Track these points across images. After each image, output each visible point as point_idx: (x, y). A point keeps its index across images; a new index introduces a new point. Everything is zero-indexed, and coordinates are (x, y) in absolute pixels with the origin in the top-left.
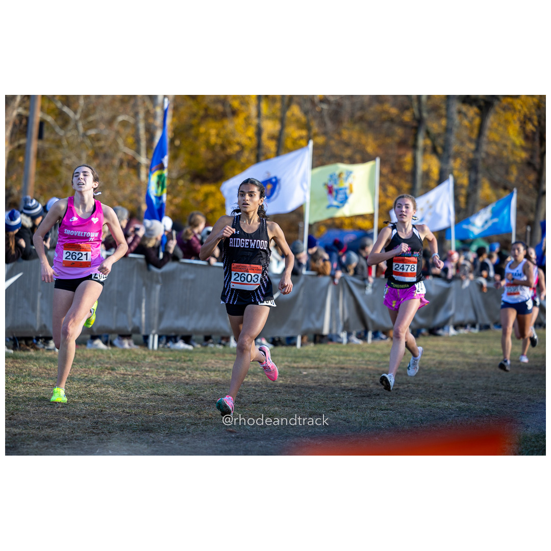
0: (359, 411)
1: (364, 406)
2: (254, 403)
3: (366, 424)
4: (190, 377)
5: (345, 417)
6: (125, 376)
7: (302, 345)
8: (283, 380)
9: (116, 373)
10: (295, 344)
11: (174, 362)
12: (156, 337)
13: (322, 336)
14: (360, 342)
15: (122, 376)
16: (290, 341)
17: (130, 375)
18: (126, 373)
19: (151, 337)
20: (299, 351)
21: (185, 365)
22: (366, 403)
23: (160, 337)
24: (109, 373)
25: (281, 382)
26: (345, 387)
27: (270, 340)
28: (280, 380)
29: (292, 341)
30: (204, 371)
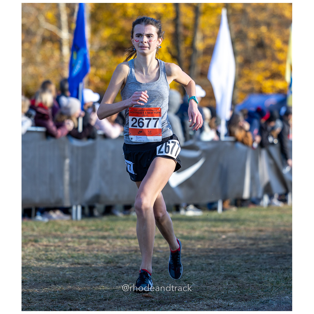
0: (272, 271)
1: (278, 266)
4: (110, 245)
5: (259, 277)
6: (48, 248)
7: (223, 210)
8: (201, 245)
9: (39, 245)
10: (216, 209)
11: (96, 232)
12: (80, 208)
13: (243, 200)
14: (281, 204)
15: (44, 247)
16: (211, 206)
18: (49, 244)
19: (74, 208)
20: (220, 215)
24: (32, 245)
25: (199, 246)
29: (213, 206)
30: (124, 239)
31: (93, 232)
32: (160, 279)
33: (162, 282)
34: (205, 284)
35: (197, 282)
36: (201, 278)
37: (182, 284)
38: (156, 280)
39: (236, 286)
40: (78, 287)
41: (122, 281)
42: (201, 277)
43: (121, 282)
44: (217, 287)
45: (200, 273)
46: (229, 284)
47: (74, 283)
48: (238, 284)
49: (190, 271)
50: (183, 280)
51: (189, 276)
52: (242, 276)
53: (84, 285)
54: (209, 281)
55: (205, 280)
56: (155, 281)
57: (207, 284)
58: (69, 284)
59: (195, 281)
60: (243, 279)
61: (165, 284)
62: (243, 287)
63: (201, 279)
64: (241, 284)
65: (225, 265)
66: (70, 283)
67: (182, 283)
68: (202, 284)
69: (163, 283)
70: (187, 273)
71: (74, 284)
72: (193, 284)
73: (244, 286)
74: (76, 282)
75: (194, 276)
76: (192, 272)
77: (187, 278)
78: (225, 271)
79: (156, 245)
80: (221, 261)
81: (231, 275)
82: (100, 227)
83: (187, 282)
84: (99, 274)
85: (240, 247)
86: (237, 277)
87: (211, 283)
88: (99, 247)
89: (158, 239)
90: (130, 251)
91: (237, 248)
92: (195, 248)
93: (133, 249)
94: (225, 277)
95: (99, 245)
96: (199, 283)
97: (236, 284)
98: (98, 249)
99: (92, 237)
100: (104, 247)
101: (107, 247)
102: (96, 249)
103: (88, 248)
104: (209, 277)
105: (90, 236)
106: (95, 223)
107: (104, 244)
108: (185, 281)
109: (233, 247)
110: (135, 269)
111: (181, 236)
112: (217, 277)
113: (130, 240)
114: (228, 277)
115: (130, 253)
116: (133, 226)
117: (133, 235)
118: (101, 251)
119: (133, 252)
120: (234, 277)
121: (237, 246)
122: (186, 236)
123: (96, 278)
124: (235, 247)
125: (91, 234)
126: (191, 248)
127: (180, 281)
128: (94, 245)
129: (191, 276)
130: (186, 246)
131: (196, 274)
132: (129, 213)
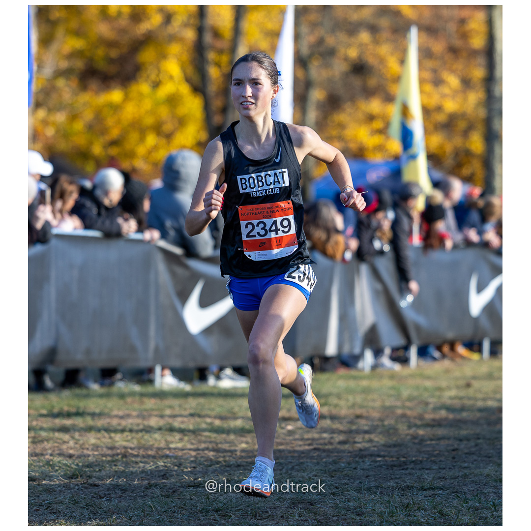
0: (381, 493)
1: (392, 483)
2: (189, 486)
3: (392, 516)
4: (76, 443)
5: (356, 504)
8: (247, 443)
11: (49, 419)
13: (326, 359)
14: (397, 367)
21: (68, 422)
22: (396, 478)
25: (244, 446)
26: (361, 450)
28: (242, 442)
30: (103, 432)
31: (43, 419)
32: (170, 508)
33: (175, 512)
34: (256, 516)
35: (240, 512)
37: (212, 517)
38: (163, 510)
39: (314, 520)
41: (100, 512)
42: (247, 504)
46: (300, 516)
48: (318, 517)
50: (213, 510)
51: (225, 501)
52: (324, 502)
54: (262, 511)
55: (255, 508)
56: (160, 511)
57: (259, 516)
59: (236, 511)
60: (327, 507)
61: (179, 516)
62: (326, 522)
63: (247, 508)
64: (324, 516)
68: (249, 517)
69: (175, 514)
72: (233, 516)
75: (234, 501)
77: (221, 505)
79: (163, 445)
80: (285, 473)
81: (303, 500)
82: (56, 410)
83: (220, 514)
84: (56, 498)
85: (320, 447)
86: (315, 503)
87: (267, 515)
88: (54, 447)
89: (167, 433)
90: (113, 456)
91: (315, 449)
92: (237, 448)
93: (119, 451)
94: (293, 503)
95: (56, 445)
96: (243, 516)
97: (314, 516)
98: (54, 451)
99: (42, 429)
100: (64, 447)
101: (71, 449)
102: (50, 452)
103: (34, 448)
104: (263, 504)
105: (38, 427)
106: (46, 403)
107: (64, 442)
108: (217, 511)
109: (307, 448)
110: (124, 488)
111: (209, 427)
112: (278, 504)
113: (113, 435)
114: (299, 503)
115: (114, 459)
116: (119, 409)
117: (119, 424)
118: (60, 455)
119: (120, 456)
120: (310, 502)
121: (315, 446)
122: (219, 427)
123: (49, 505)
124: (311, 447)
125: (40, 424)
126: (228, 448)
127: (207, 512)
128: (46, 443)
129: (228, 502)
130: (220, 446)
131: (237, 498)
132: (112, 384)
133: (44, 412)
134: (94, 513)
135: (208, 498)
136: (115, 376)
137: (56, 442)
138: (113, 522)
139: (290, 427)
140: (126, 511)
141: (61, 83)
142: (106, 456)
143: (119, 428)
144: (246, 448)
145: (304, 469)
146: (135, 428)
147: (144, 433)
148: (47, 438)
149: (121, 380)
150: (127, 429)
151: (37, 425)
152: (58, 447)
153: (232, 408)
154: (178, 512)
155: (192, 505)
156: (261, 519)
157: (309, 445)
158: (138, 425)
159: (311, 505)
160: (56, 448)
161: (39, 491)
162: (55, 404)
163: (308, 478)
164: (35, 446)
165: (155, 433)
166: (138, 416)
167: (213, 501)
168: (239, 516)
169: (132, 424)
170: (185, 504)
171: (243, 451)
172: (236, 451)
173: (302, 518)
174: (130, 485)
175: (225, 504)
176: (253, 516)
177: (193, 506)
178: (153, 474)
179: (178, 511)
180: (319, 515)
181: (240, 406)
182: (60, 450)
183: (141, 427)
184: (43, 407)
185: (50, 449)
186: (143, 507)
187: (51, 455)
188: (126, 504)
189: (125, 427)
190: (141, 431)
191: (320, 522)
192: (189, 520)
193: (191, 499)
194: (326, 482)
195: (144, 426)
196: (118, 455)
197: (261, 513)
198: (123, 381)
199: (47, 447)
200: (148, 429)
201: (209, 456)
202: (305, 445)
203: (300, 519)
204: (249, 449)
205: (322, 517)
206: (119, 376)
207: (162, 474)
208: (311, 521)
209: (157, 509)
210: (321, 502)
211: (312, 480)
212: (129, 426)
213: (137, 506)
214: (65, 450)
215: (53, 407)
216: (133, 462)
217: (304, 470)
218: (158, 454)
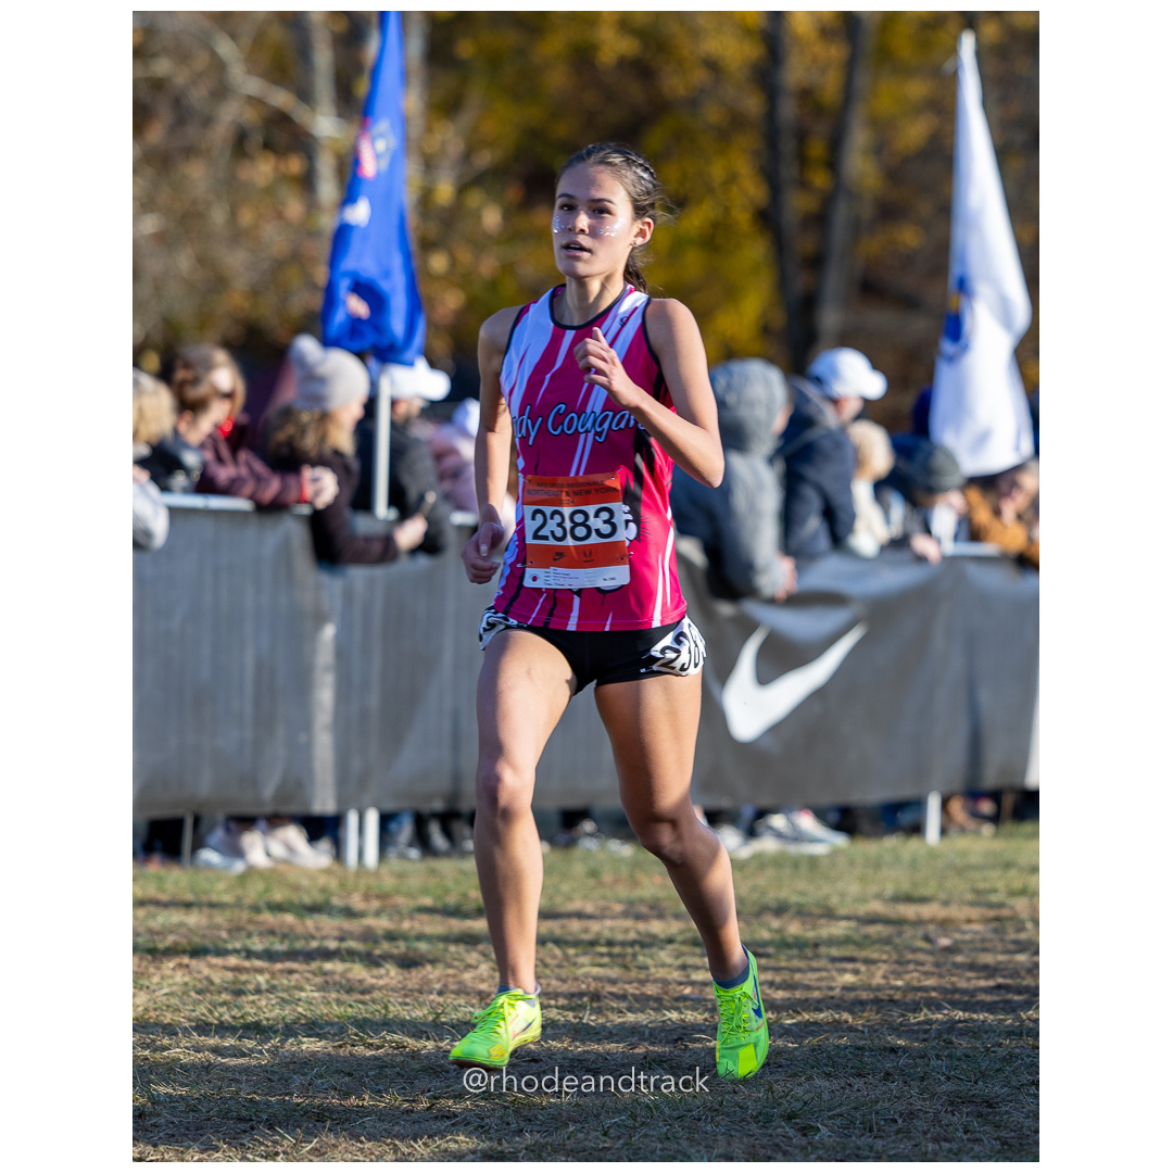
6: (243, 977)
7: (944, 831)
8: (855, 973)
9: (211, 966)
10: (917, 829)
11: (438, 918)
12: (372, 818)
15: (229, 976)
16: (899, 817)
17: (260, 971)
18: (247, 964)
19: (352, 819)
20: (933, 854)
21: (477, 924)
23: (386, 820)
24: (180, 965)
25: (849, 978)
27: (834, 817)
28: (845, 971)
29: (905, 818)
30: (550, 945)
31: (425, 917)
32: (690, 1111)
33: (700, 1120)
34: (871, 1130)
35: (838, 1121)
36: (856, 1108)
37: (779, 1130)
38: (675, 1114)
39: (995, 1139)
40: (363, 1138)
41: (541, 1117)
42: (854, 1105)
43: (537, 1119)
44: (916, 1145)
45: (850, 1085)
46: (966, 1132)
47: (347, 1120)
48: (1003, 1134)
49: (810, 1078)
50: (782, 1116)
51: (806, 1098)
52: (1017, 1101)
53: (385, 1130)
54: (886, 1120)
55: (871, 1114)
56: (670, 1117)
57: (879, 1131)
58: (328, 1124)
59: (830, 1118)
60: (1022, 1112)
61: (709, 1128)
62: (1021, 1144)
63: (853, 1113)
64: (1015, 1131)
65: (950, 1056)
66: (333, 1120)
67: (780, 1127)
68: (857, 1132)
69: (702, 1124)
70: (800, 1084)
71: (345, 1126)
72: (824, 1130)
73: (1024, 1142)
74: (353, 1116)
75: (826, 1096)
76: (818, 1082)
77: (799, 1105)
78: (948, 1079)
79: (676, 975)
80: (935, 1038)
81: (973, 1096)
82: (452, 900)
83: (797, 1124)
84: (448, 1087)
85: (1009, 981)
86: (997, 1103)
87: (895, 1128)
88: (448, 976)
89: (685, 949)
90: (571, 996)
91: (999, 987)
92: (834, 984)
93: (584, 986)
94: (952, 1104)
95: (451, 971)
96: (844, 1129)
97: (995, 1131)
98: (445, 985)
99: (420, 937)
100: (467, 976)
101: (483, 980)
102: (438, 986)
103: (405, 979)
104: (887, 1105)
105: (413, 933)
106: (432, 882)
107: (469, 967)
108: (790, 1117)
109: (983, 983)
110: (594, 1066)
111: (777, 937)
112: (918, 1105)
113: (571, 951)
114: (963, 1103)
115: (573, 1005)
116: (585, 897)
117: (586, 931)
118: (458, 993)
119: (585, 999)
120: (987, 1102)
121: (1000, 980)
122: (796, 938)
123: (434, 1101)
124: (991, 983)
125: (417, 925)
126: (813, 984)
127: (769, 1119)
128: (429, 968)
129: (813, 1098)
130: (798, 976)
131: (833, 1091)
132: (571, 843)
133: (428, 901)
134: (530, 1120)
135: (770, 1089)
136: (579, 827)
137: (451, 966)
138: (568, 1138)
139: (945, 942)
140: (597, 1116)
141: (475, 198)
142: (556, 996)
143: (586, 937)
144: (853, 983)
145: (976, 1030)
146: (620, 937)
147: (637, 948)
148: (431, 957)
149: (591, 835)
150: (602, 941)
151: (412, 928)
152: (454, 976)
153: (827, 897)
154: (706, 1119)
155: (737, 1104)
156: (881, 1137)
157: (987, 978)
158: (627, 931)
159: (990, 1106)
160: (450, 980)
161: (413, 1070)
162: (450, 883)
163: (983, 1050)
164: (407, 975)
165: (662, 949)
166: (625, 915)
167: (781, 1097)
168: (836, 1128)
169: (612, 929)
170: (721, 1104)
171: (846, 988)
172: (831, 988)
173: (969, 1135)
174: (606, 1059)
175: (806, 1103)
176: (865, 1129)
177: (740, 1107)
178: (656, 1038)
179: (707, 1117)
180: (1005, 1128)
181: (843, 895)
182: (460, 983)
183: (632, 936)
184: (425, 891)
185: (439, 981)
186: (633, 1107)
187: (440, 993)
188: (597, 1102)
189: (599, 934)
190: (632, 943)
191: (1006, 1143)
192: (731, 1136)
193: (735, 1092)
194: (1023, 1059)
195: (638, 933)
196: (581, 995)
197: (882, 1123)
198: (596, 837)
199: (431, 976)
200: (647, 940)
201: (775, 999)
202: (978, 978)
203: (965, 1137)
204: (859, 983)
205: (1013, 1134)
206: (588, 826)
207: (675, 1037)
208: (989, 1142)
209: (662, 1112)
210: (1011, 1102)
211: (993, 1055)
212: (607, 934)
213: (619, 1106)
214: (470, 984)
215: (447, 891)
216: (613, 1009)
217: (975, 1033)
218: (666, 993)
